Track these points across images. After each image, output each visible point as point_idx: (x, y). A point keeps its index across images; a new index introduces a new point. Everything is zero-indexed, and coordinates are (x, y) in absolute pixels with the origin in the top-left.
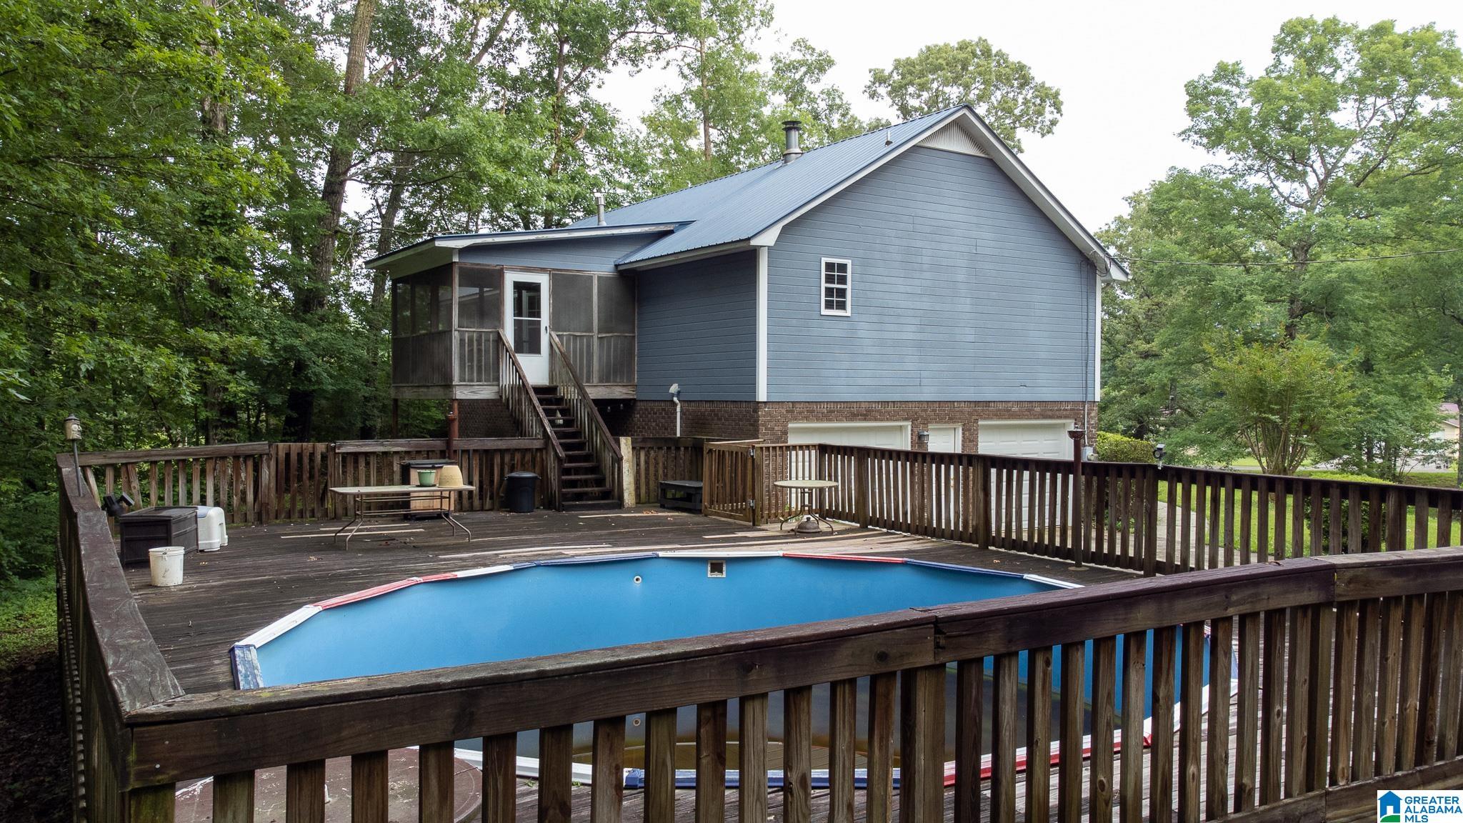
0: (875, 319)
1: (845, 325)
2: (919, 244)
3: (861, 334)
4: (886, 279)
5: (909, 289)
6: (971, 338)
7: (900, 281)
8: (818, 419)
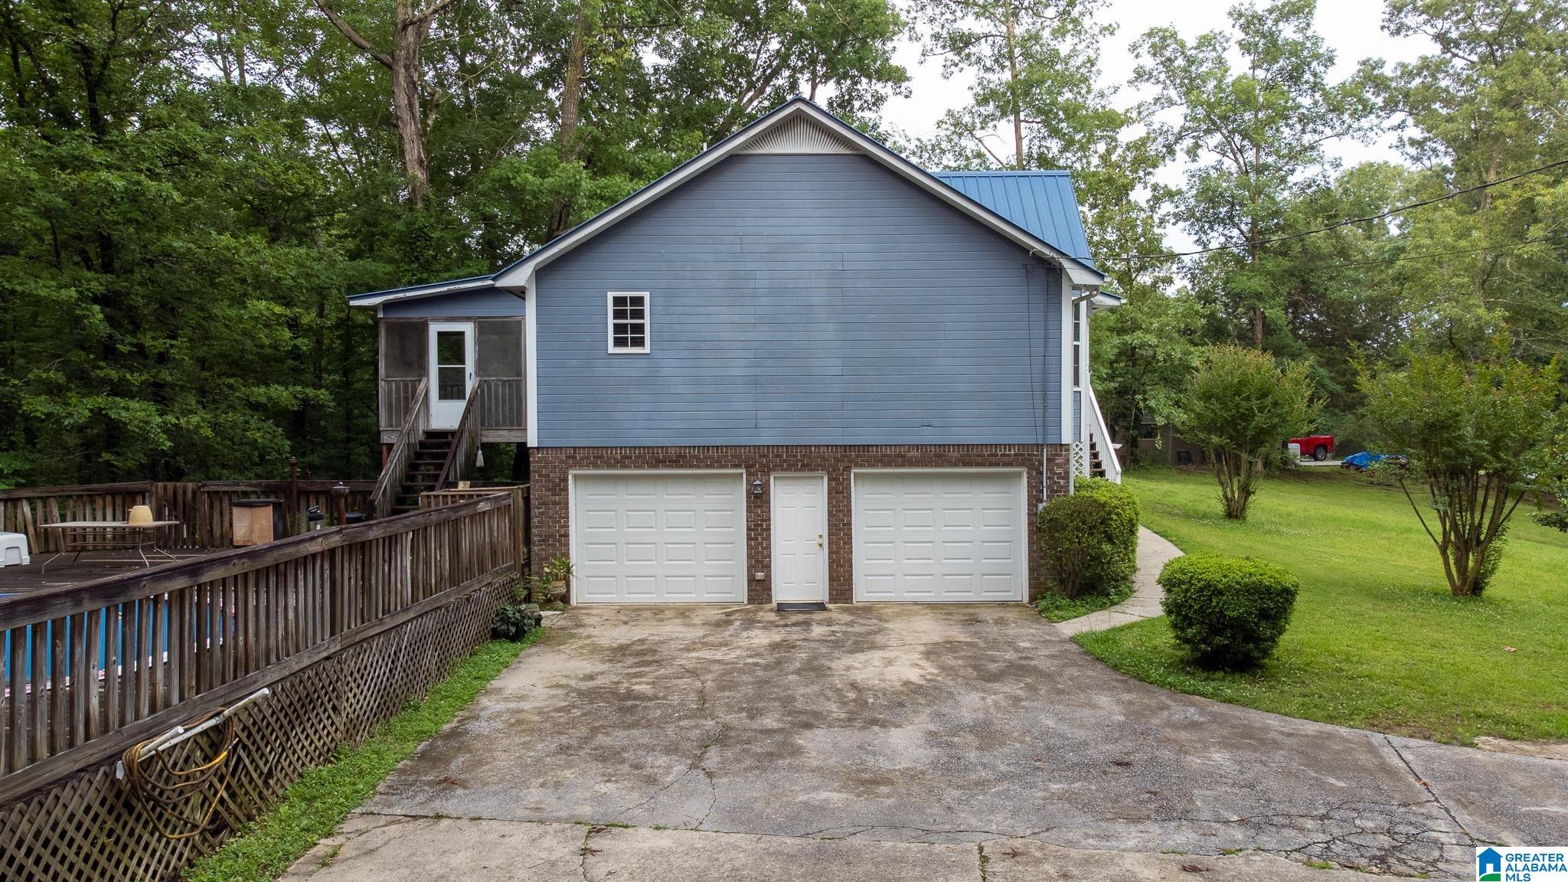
0: (687, 354)
1: (643, 362)
2: (750, 266)
3: (665, 372)
4: (701, 310)
5: (736, 319)
6: (838, 371)
7: (724, 310)
8: (610, 466)
